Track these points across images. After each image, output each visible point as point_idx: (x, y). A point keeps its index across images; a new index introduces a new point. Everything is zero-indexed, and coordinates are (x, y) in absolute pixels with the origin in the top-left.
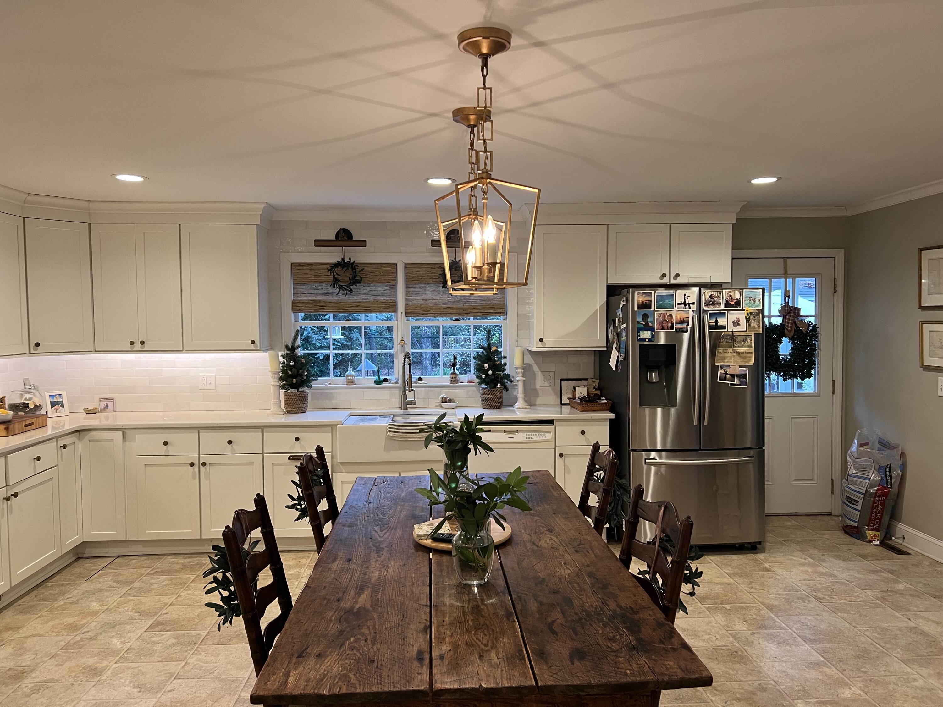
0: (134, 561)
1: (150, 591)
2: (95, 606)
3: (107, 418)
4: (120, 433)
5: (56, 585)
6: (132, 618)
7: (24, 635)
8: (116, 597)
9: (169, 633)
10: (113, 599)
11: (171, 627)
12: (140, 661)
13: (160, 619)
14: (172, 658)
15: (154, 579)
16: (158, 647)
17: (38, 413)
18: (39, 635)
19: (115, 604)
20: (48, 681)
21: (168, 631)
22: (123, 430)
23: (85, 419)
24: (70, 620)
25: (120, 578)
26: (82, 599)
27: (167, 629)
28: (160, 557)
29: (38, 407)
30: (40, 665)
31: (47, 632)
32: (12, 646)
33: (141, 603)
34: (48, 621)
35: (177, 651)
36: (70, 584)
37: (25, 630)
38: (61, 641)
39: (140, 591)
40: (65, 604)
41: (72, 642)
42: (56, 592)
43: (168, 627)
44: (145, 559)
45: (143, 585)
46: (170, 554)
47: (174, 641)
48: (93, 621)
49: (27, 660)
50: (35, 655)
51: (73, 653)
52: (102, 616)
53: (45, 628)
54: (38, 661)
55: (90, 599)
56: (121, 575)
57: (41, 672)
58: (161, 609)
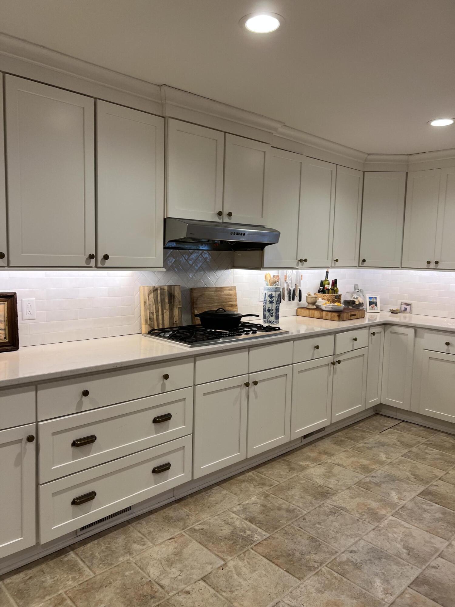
0: (414, 429)
1: (425, 459)
2: (383, 456)
3: (405, 318)
4: (413, 330)
5: (359, 430)
6: (408, 478)
7: (333, 462)
8: (399, 455)
9: (437, 505)
10: (396, 456)
11: (439, 500)
12: (411, 522)
13: (431, 489)
14: (438, 532)
15: (429, 450)
16: (426, 516)
17: (361, 308)
18: (343, 466)
19: (397, 460)
20: (342, 508)
21: (436, 503)
22: (416, 328)
23: (390, 316)
24: (365, 462)
25: (403, 439)
26: (375, 447)
27: (436, 501)
28: (435, 431)
29: (361, 304)
30: (339, 491)
31: (348, 466)
32: (325, 468)
33: (416, 467)
34: (351, 457)
35: (443, 527)
36: (369, 432)
37: (335, 458)
38: (357, 477)
39: (417, 456)
40: (363, 447)
41: (363, 480)
42: (359, 435)
43: (437, 500)
44: (423, 430)
45: (419, 452)
46: (443, 432)
47: (441, 516)
48: (379, 469)
49: (332, 483)
50: (337, 482)
51: (362, 491)
52: (387, 467)
53: (347, 462)
54: (338, 487)
55: (380, 449)
56: (404, 437)
57: (339, 498)
58: (432, 479)
